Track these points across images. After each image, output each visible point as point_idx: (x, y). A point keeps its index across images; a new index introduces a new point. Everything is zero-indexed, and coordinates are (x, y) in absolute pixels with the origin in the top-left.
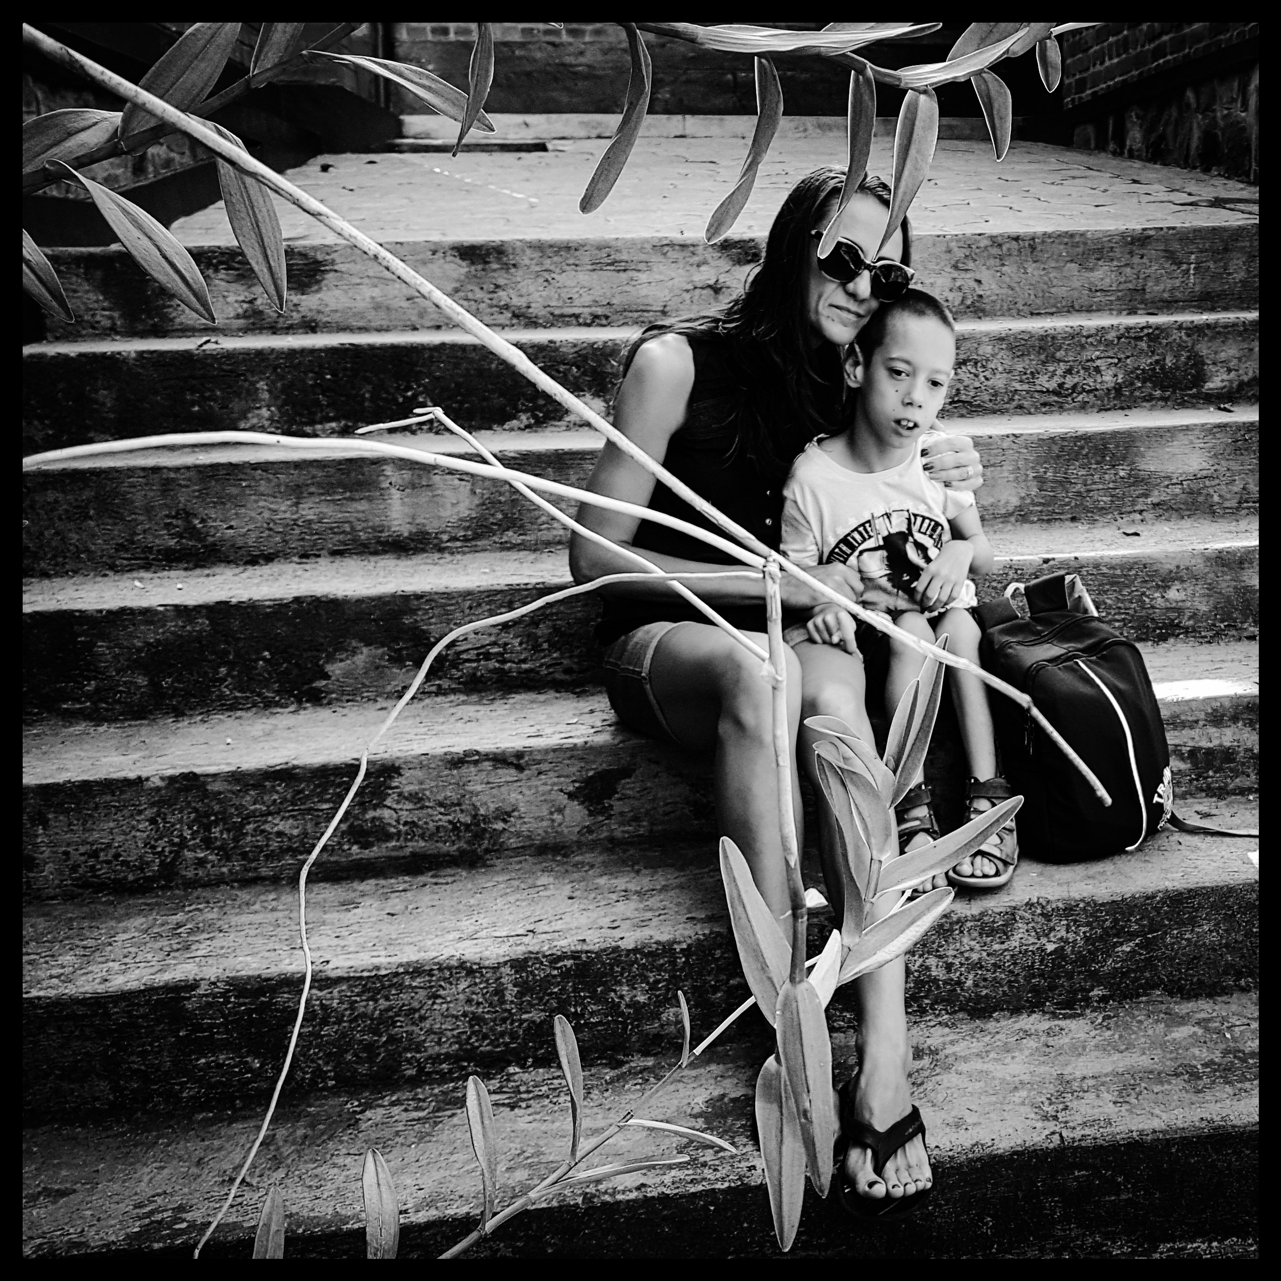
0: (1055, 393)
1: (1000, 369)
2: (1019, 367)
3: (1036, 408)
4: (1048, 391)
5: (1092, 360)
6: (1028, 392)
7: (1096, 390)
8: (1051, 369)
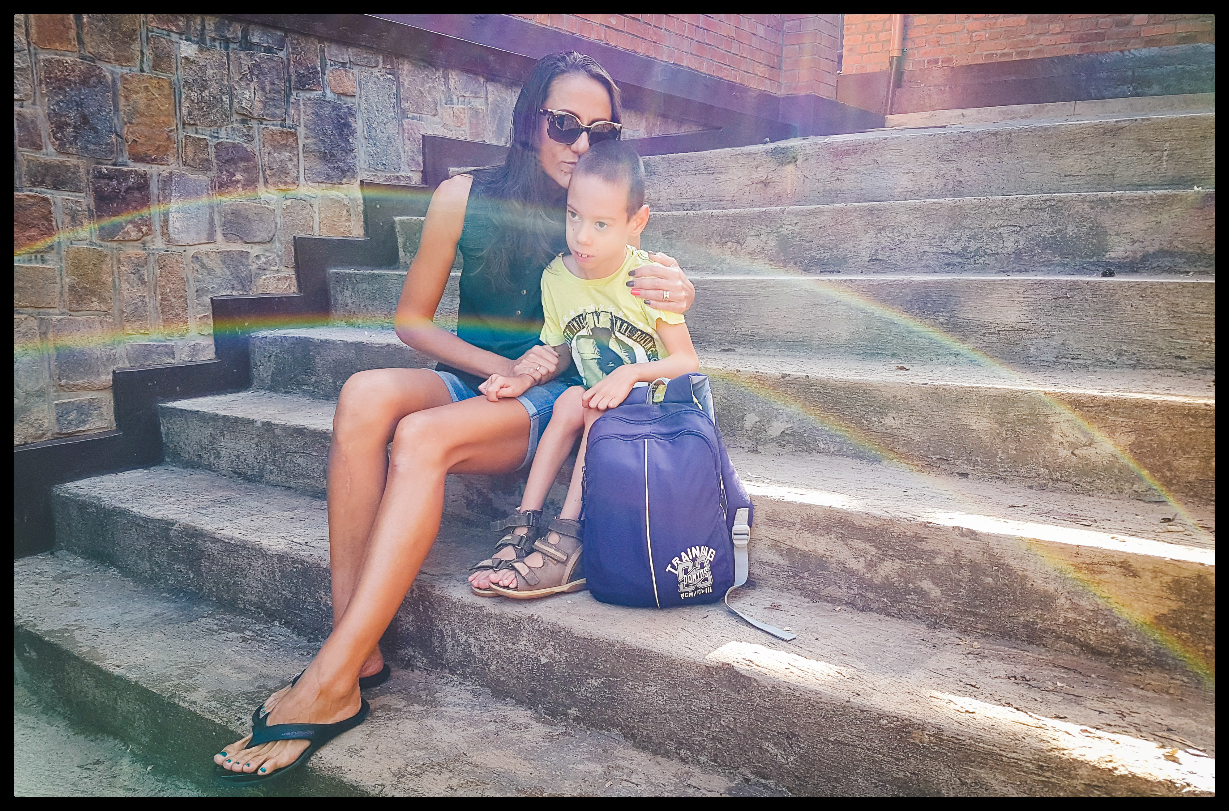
0: (961, 256)
1: (913, 234)
2: (929, 232)
3: (941, 267)
4: (953, 253)
5: (994, 228)
6: (934, 253)
7: (998, 254)
8: (958, 234)
